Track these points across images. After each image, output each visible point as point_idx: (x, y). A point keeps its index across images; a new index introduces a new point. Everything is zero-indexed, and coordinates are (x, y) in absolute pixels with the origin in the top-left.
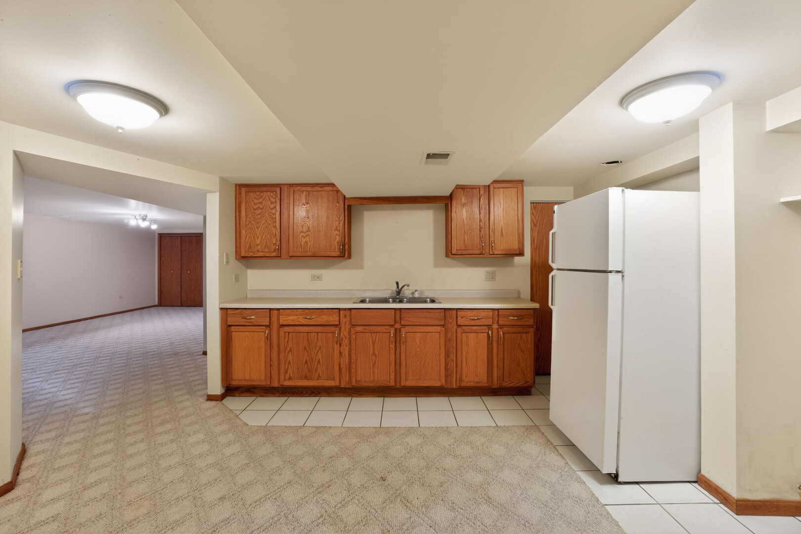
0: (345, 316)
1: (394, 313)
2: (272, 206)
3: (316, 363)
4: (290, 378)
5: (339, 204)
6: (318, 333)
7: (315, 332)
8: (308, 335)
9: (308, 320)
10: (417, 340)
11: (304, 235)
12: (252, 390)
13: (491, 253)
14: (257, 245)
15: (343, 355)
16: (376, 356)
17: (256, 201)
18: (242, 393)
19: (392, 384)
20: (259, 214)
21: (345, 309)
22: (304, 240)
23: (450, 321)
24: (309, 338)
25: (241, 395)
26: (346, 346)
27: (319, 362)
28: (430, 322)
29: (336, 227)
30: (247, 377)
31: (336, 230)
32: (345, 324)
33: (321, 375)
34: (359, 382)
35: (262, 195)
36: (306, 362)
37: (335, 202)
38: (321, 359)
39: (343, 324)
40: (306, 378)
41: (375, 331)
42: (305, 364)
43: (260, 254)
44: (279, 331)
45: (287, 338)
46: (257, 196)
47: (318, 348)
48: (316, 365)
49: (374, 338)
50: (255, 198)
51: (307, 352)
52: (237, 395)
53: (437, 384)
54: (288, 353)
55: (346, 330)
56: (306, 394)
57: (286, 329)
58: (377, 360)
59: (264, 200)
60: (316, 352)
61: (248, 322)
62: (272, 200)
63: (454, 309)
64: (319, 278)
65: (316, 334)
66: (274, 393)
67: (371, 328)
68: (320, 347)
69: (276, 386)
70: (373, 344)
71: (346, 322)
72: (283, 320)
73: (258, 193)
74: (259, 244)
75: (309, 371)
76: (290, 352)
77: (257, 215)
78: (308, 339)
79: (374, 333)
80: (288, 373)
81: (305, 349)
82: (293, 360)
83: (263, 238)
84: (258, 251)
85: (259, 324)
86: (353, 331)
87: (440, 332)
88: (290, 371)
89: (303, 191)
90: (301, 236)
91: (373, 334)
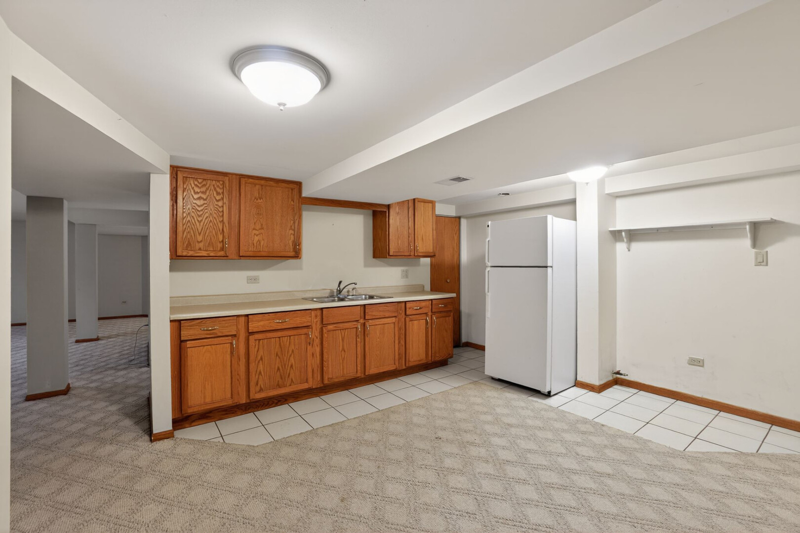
0: (316, 316)
1: (359, 309)
2: (218, 198)
3: (289, 369)
4: (261, 390)
5: (294, 202)
6: (290, 336)
7: (287, 336)
8: (280, 340)
9: (280, 324)
10: (378, 332)
11: (257, 232)
12: (207, 415)
13: (416, 255)
14: (199, 242)
15: (315, 356)
16: (345, 351)
17: (197, 190)
18: (194, 421)
19: (359, 375)
20: (202, 206)
21: (316, 309)
22: (256, 238)
23: (401, 312)
24: (282, 343)
25: (193, 424)
26: (317, 346)
27: (292, 366)
28: (387, 315)
29: (291, 226)
30: (208, 400)
31: (291, 229)
32: (316, 324)
33: (294, 380)
34: (331, 379)
35: (204, 183)
36: (278, 369)
37: (290, 200)
38: (294, 363)
39: (314, 324)
40: (279, 386)
41: (344, 327)
42: (277, 371)
43: (204, 253)
44: (248, 340)
45: (257, 346)
46: (199, 183)
47: (291, 352)
48: (288, 371)
49: (343, 334)
50: (196, 185)
51: (279, 358)
52: (187, 426)
53: (392, 368)
54: (259, 362)
55: (317, 330)
56: (272, 404)
57: (257, 336)
58: (346, 355)
59: (207, 189)
60: (288, 357)
61: (210, 334)
62: (218, 190)
63: (403, 302)
64: (255, 280)
65: (289, 337)
66: (236, 411)
67: (341, 325)
68: (293, 351)
69: (244, 402)
70: (343, 340)
71: (317, 322)
72: (253, 327)
73: (200, 181)
74: (201, 241)
75: (281, 378)
76: (261, 361)
77: (199, 206)
78: (280, 343)
79: (343, 329)
80: (259, 385)
81: (277, 355)
82: (264, 370)
83: (206, 235)
84: (200, 249)
85: (224, 335)
86: (325, 330)
87: (394, 323)
88: (261, 383)
89: (255, 185)
90: (253, 234)
91: (342, 331)
